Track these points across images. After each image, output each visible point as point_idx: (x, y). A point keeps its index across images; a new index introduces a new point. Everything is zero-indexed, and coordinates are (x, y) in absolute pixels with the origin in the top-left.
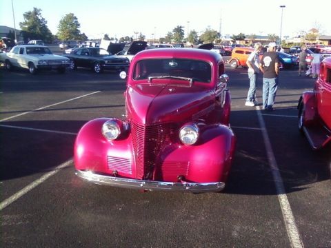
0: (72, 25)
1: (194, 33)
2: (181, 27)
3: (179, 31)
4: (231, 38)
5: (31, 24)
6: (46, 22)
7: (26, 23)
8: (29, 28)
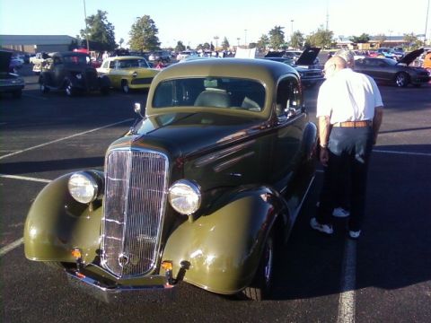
0: (148, 31)
1: (299, 34)
2: (279, 28)
3: (277, 32)
4: (351, 40)
5: (95, 31)
6: (113, 28)
7: (89, 30)
8: (93, 36)
